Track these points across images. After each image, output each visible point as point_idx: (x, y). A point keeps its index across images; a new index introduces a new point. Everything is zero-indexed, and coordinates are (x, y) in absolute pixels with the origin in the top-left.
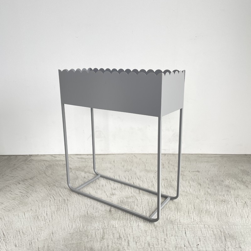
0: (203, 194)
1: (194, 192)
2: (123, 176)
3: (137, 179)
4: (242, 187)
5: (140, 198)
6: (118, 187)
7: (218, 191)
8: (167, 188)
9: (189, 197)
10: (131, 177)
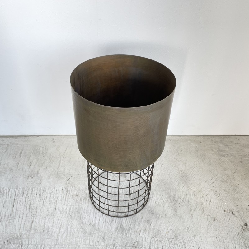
0: (114, 229)
1: (104, 226)
2: (21, 189)
3: (38, 195)
4: (170, 212)
5: (27, 240)
6: (5, 215)
7: (135, 222)
8: (71, 216)
9: (93, 237)
10: (32, 190)
